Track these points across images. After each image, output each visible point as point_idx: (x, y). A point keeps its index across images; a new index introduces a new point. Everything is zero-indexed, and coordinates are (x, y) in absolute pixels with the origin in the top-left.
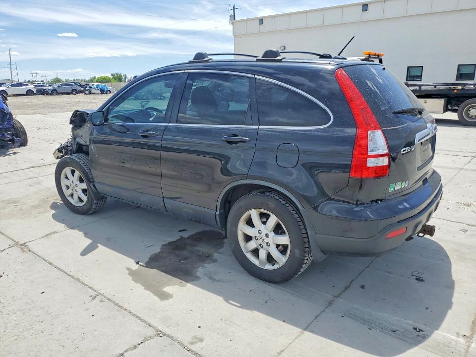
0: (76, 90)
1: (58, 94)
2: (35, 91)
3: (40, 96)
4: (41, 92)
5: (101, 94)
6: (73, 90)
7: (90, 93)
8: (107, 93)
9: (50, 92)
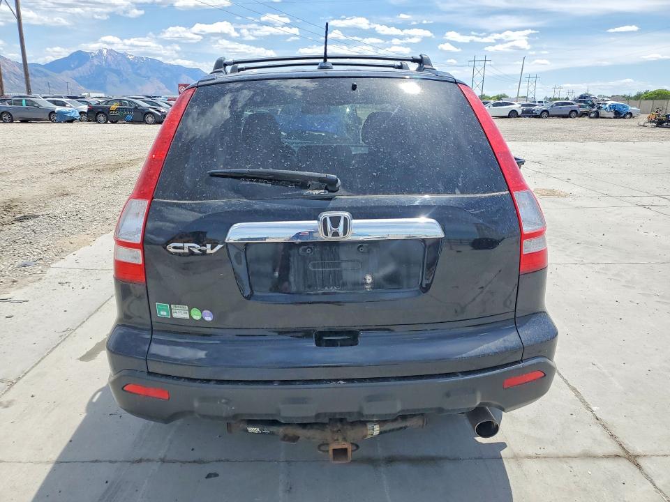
0: (576, 111)
1: (549, 116)
2: (520, 113)
3: (527, 118)
4: (529, 113)
5: (614, 118)
6: (572, 111)
7: (597, 116)
8: (624, 117)
9: (539, 114)
